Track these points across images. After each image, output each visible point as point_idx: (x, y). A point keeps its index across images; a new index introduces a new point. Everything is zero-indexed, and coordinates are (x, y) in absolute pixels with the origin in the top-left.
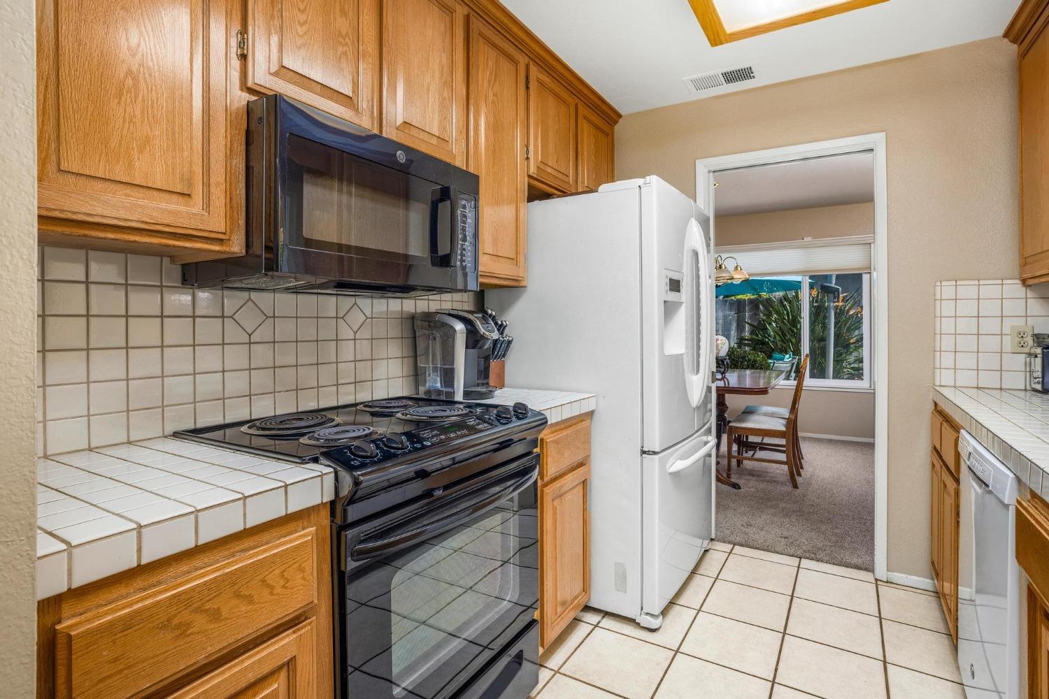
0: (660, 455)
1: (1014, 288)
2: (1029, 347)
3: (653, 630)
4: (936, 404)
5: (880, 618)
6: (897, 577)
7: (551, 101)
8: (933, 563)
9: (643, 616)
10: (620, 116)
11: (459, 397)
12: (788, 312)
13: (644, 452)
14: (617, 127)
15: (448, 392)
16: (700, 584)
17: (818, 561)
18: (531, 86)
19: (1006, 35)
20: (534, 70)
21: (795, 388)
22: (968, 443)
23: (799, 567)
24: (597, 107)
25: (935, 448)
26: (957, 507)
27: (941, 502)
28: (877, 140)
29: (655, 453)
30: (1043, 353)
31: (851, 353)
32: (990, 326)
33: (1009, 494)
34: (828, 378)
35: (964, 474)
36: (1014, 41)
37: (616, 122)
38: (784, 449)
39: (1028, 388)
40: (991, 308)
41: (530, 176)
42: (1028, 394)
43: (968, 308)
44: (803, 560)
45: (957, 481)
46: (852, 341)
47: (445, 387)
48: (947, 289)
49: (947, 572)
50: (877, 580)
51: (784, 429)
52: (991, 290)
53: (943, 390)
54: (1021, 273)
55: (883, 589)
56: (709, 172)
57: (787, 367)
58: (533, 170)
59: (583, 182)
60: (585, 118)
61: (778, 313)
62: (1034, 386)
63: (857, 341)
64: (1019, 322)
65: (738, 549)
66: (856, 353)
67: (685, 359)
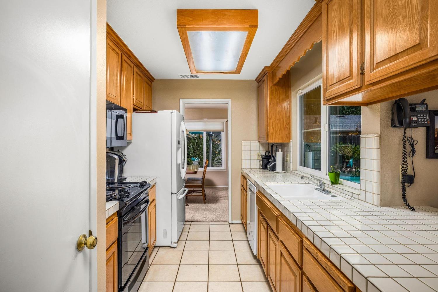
0: (177, 194)
1: (257, 144)
2: (260, 158)
3: (175, 248)
4: (242, 173)
5: (231, 232)
6: (234, 222)
7: (139, 78)
8: (242, 215)
9: (172, 244)
10: (155, 80)
11: (116, 181)
12: (196, 143)
13: (172, 194)
14: (153, 83)
15: (112, 180)
16: (185, 234)
17: (215, 222)
18: (134, 74)
19: (255, 80)
20: (135, 68)
21: (203, 170)
22: (249, 182)
23: (210, 224)
24: (149, 77)
25: (242, 185)
26: (247, 198)
27: (243, 198)
28: (229, 101)
29: (175, 193)
30: (262, 160)
31: (216, 157)
32: (253, 153)
33: (255, 191)
34: (210, 167)
35: (248, 190)
36: (257, 82)
37: (153, 81)
40: (253, 148)
41: (133, 105)
42: (260, 169)
43: (248, 148)
45: (247, 192)
46: (216, 153)
47: (111, 178)
48: (244, 143)
49: (245, 218)
50: (229, 224)
51: (201, 185)
52: (253, 144)
53: (243, 170)
54: (259, 140)
55: (231, 226)
56: (184, 103)
58: (134, 103)
59: (145, 104)
60: (146, 82)
61: (193, 142)
63: (218, 153)
64: (258, 152)
65: (192, 223)
66: (217, 157)
67: (181, 164)
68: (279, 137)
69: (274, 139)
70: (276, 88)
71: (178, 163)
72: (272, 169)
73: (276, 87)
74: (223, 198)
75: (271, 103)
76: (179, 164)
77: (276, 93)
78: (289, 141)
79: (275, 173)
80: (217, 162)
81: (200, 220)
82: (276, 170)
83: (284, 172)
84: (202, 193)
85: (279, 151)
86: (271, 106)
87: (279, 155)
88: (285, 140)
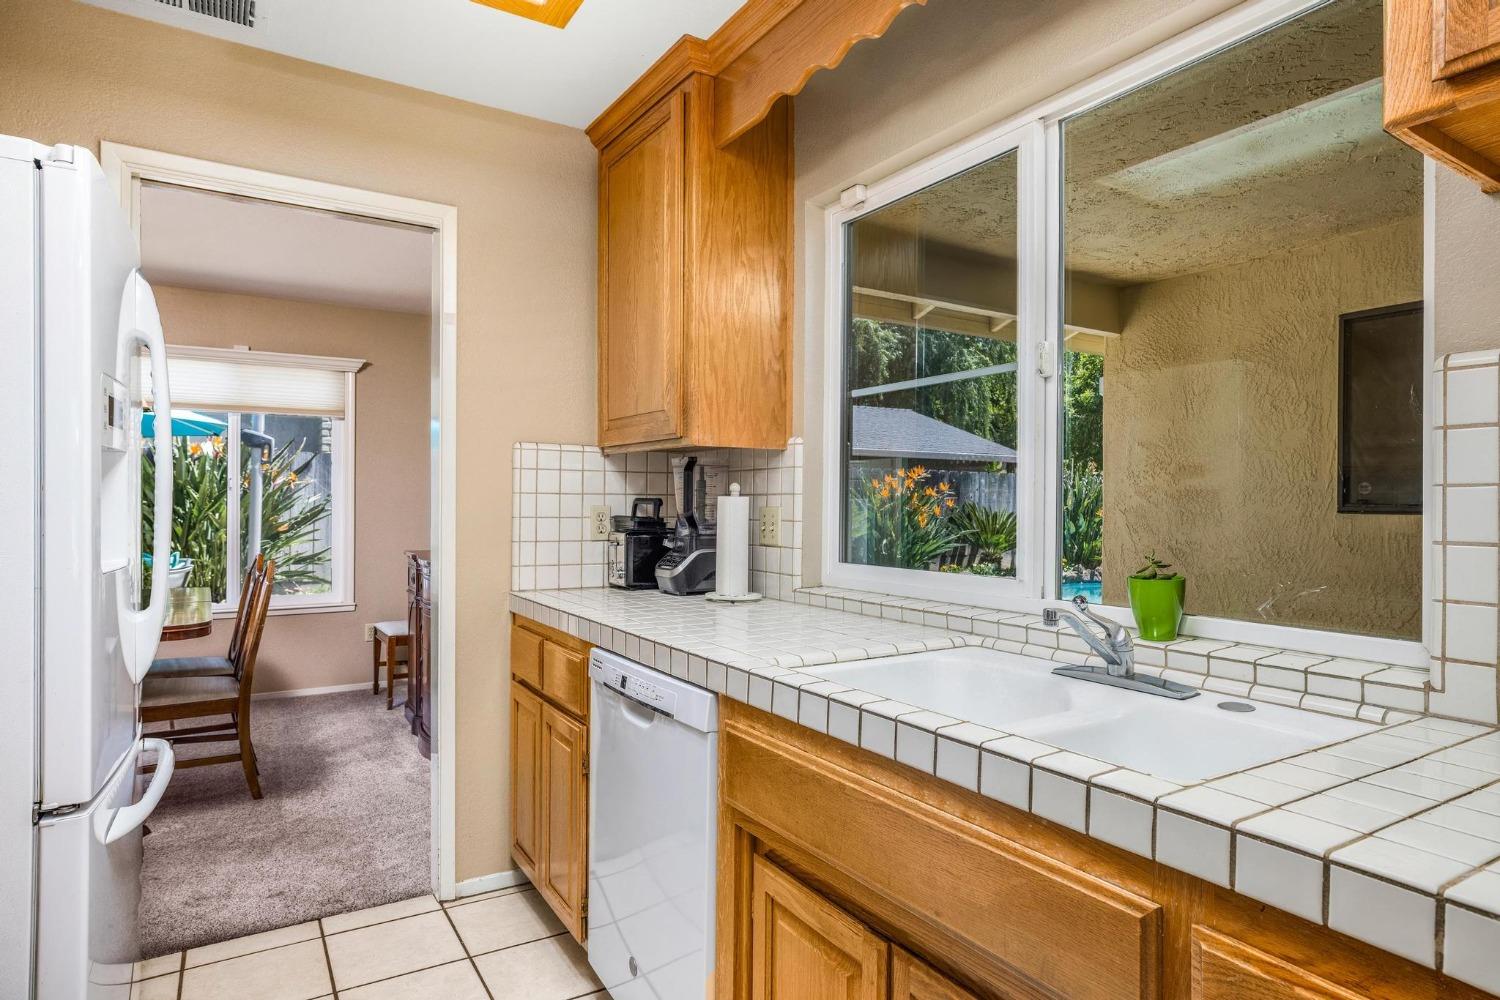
0: (89, 810)
1: (594, 457)
2: (607, 534)
4: (513, 618)
5: (470, 958)
6: (472, 885)
13: (40, 815)
17: (350, 911)
19: (589, 132)
23: (323, 936)
25: (517, 679)
30: (626, 540)
31: (280, 547)
32: (571, 505)
36: (596, 143)
38: (233, 731)
39: (607, 584)
40: (572, 482)
42: (607, 590)
43: (548, 481)
44: (323, 920)
45: (582, 718)
46: (282, 529)
48: (527, 455)
50: (441, 903)
51: (229, 694)
52: (572, 460)
53: (521, 594)
54: (601, 440)
55: (456, 913)
56: (133, 177)
57: (177, 579)
62: (613, 581)
63: (291, 528)
64: (598, 501)
65: (195, 956)
66: (286, 549)
67: (120, 579)
68: (740, 420)
69: (716, 430)
70: (729, 167)
71: (106, 567)
72: (689, 586)
73: (730, 158)
74: (355, 754)
75: (705, 240)
76: (112, 575)
77: (732, 193)
78: (785, 445)
79: (711, 606)
80: (282, 573)
81: (250, 919)
82: (714, 590)
83: (754, 596)
84: (237, 742)
85: (728, 493)
86: (707, 251)
87: (731, 513)
88: (765, 435)
